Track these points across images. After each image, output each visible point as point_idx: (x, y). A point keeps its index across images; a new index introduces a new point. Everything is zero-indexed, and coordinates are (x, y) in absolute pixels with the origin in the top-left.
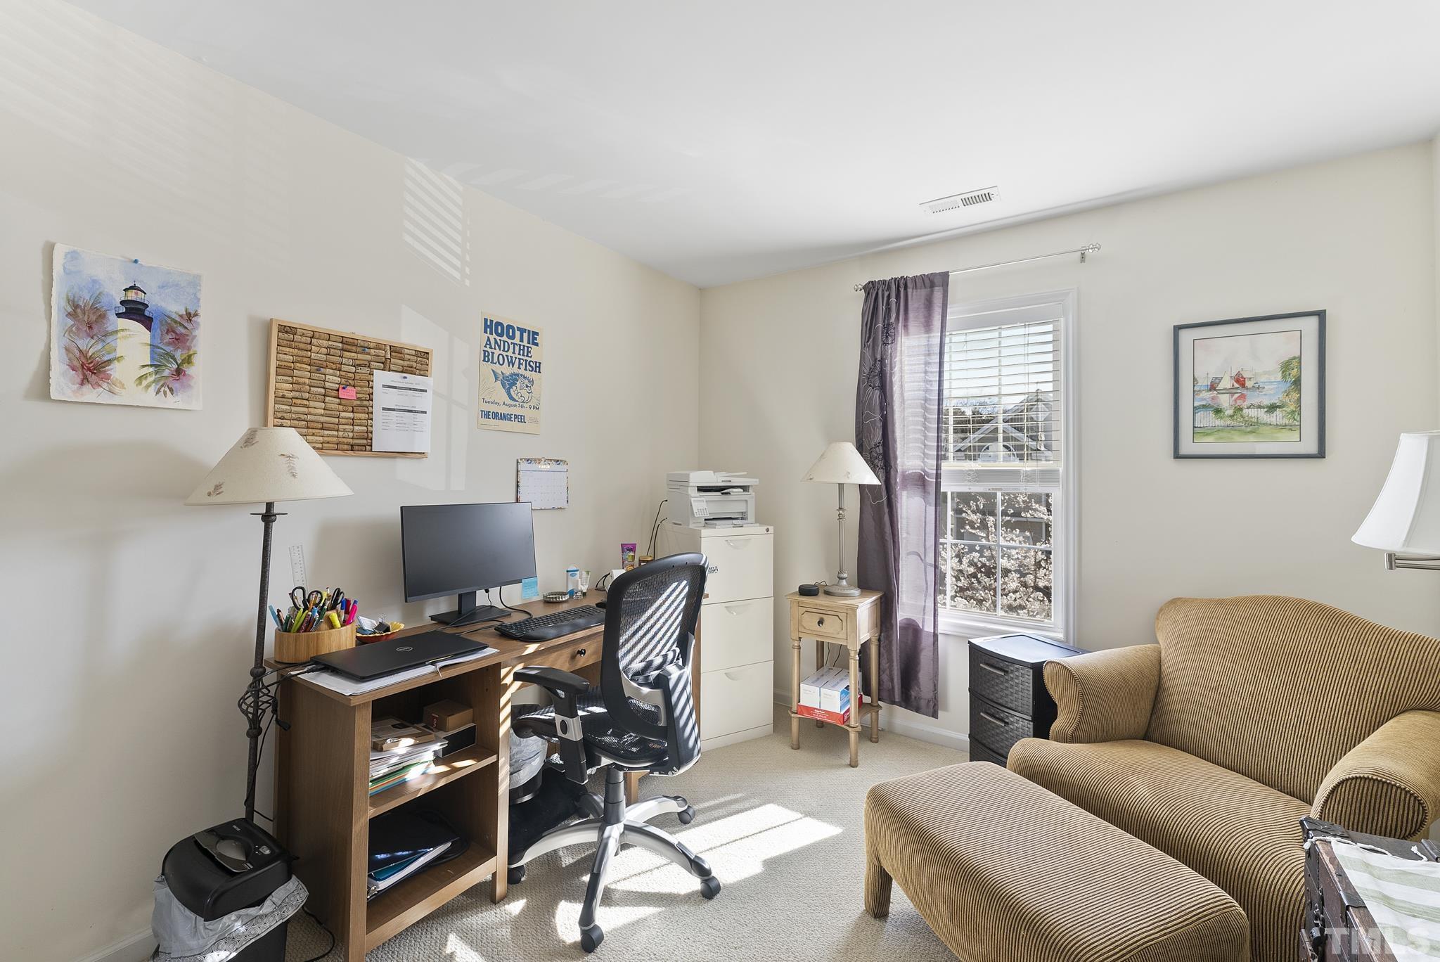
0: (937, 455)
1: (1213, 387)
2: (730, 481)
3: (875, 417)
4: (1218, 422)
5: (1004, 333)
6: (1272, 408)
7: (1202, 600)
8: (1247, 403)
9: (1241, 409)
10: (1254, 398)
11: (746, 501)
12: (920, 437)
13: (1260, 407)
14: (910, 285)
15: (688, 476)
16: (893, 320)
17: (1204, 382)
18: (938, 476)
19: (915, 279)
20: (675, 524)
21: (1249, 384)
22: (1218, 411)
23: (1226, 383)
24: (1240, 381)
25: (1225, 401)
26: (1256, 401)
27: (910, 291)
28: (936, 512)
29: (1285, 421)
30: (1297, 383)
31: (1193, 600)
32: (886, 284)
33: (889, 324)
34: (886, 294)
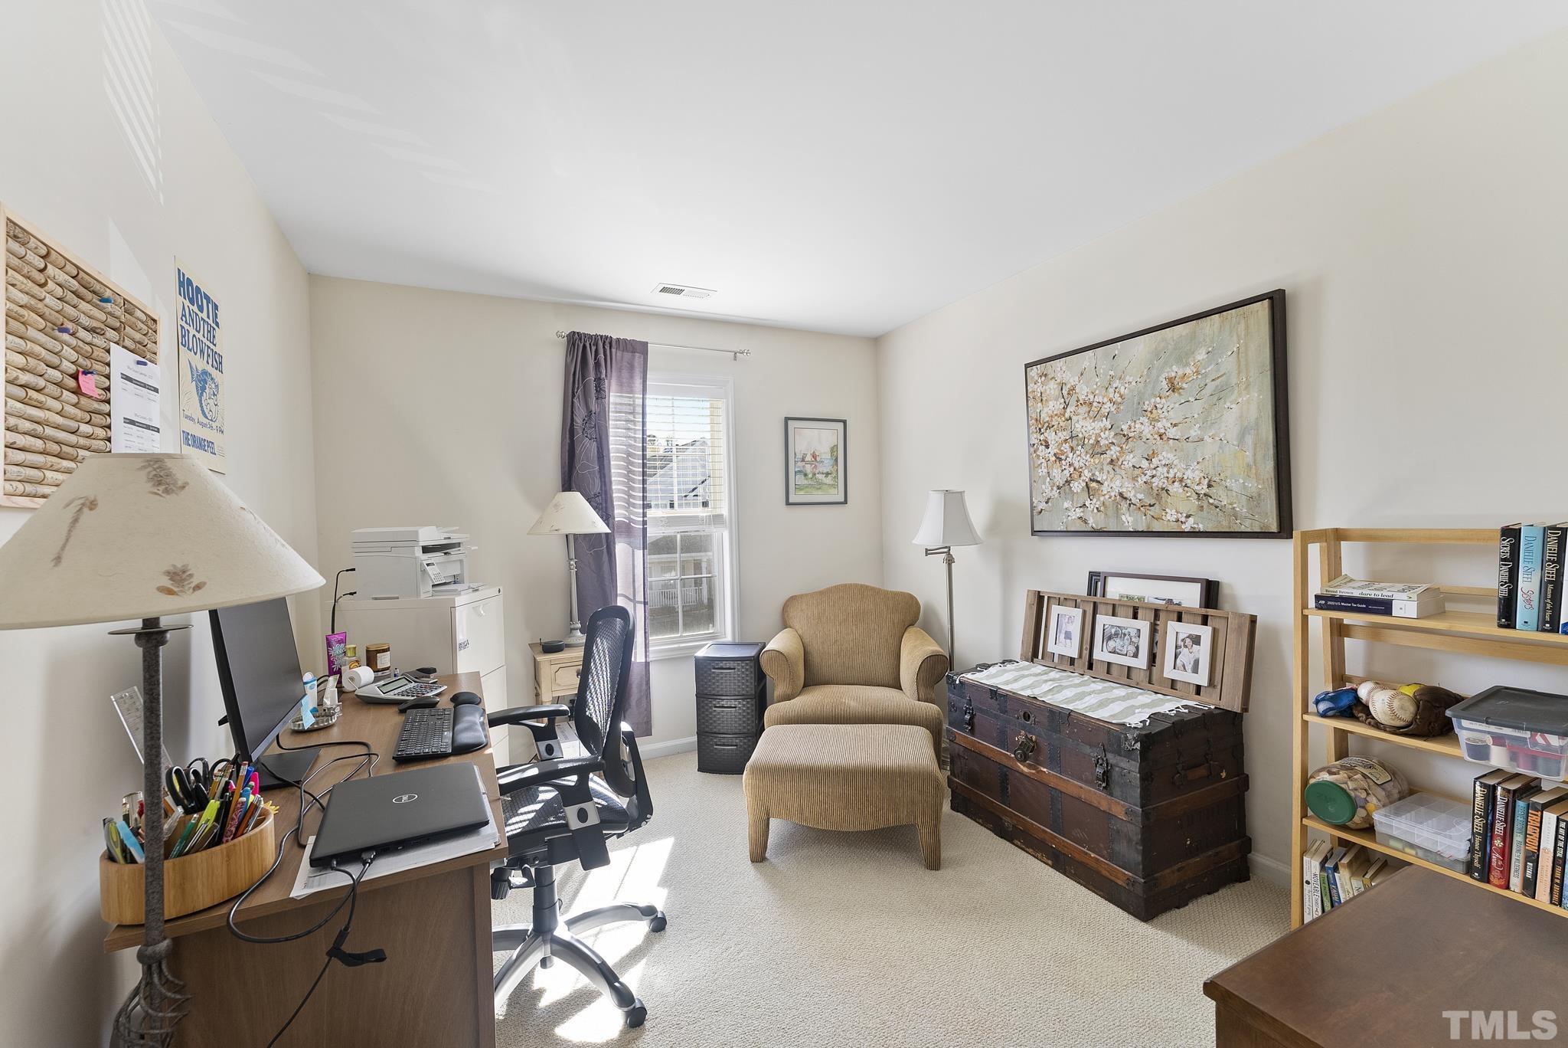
0: (643, 504)
1: (803, 460)
2: (449, 538)
3: (593, 468)
4: (806, 482)
5: (676, 403)
6: (827, 474)
7: (813, 595)
8: (817, 471)
9: (815, 474)
10: (821, 469)
11: (461, 561)
12: (624, 488)
13: (823, 474)
14: (614, 344)
15: (416, 533)
16: (603, 376)
17: (799, 456)
18: (644, 523)
19: (618, 340)
20: (376, 599)
21: (818, 459)
22: (806, 475)
23: (809, 458)
24: (814, 456)
25: (808, 469)
26: (821, 470)
27: (614, 350)
28: (644, 554)
29: (832, 483)
30: (836, 460)
31: (806, 595)
32: (595, 339)
33: (600, 379)
34: (594, 348)
